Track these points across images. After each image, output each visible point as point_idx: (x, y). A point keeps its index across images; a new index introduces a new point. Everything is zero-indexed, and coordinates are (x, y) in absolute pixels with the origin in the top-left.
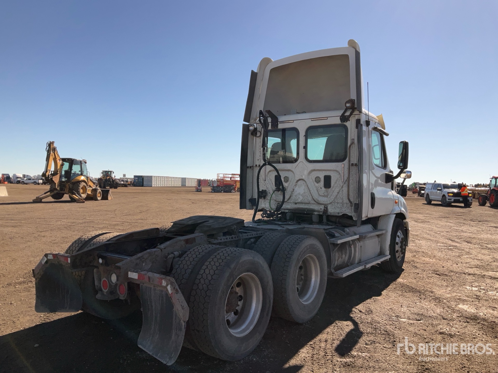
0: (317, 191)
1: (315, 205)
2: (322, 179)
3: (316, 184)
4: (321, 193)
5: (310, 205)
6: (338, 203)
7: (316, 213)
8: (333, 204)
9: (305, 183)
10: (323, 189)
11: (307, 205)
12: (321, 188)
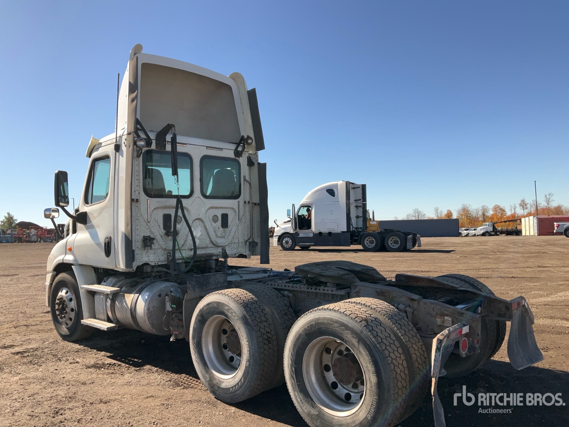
0: (215, 232)
1: (212, 249)
2: (220, 218)
3: (214, 224)
4: (219, 234)
5: (207, 249)
6: (234, 243)
7: (214, 258)
8: (230, 244)
9: (201, 223)
10: (221, 229)
11: (203, 250)
12: (219, 228)
